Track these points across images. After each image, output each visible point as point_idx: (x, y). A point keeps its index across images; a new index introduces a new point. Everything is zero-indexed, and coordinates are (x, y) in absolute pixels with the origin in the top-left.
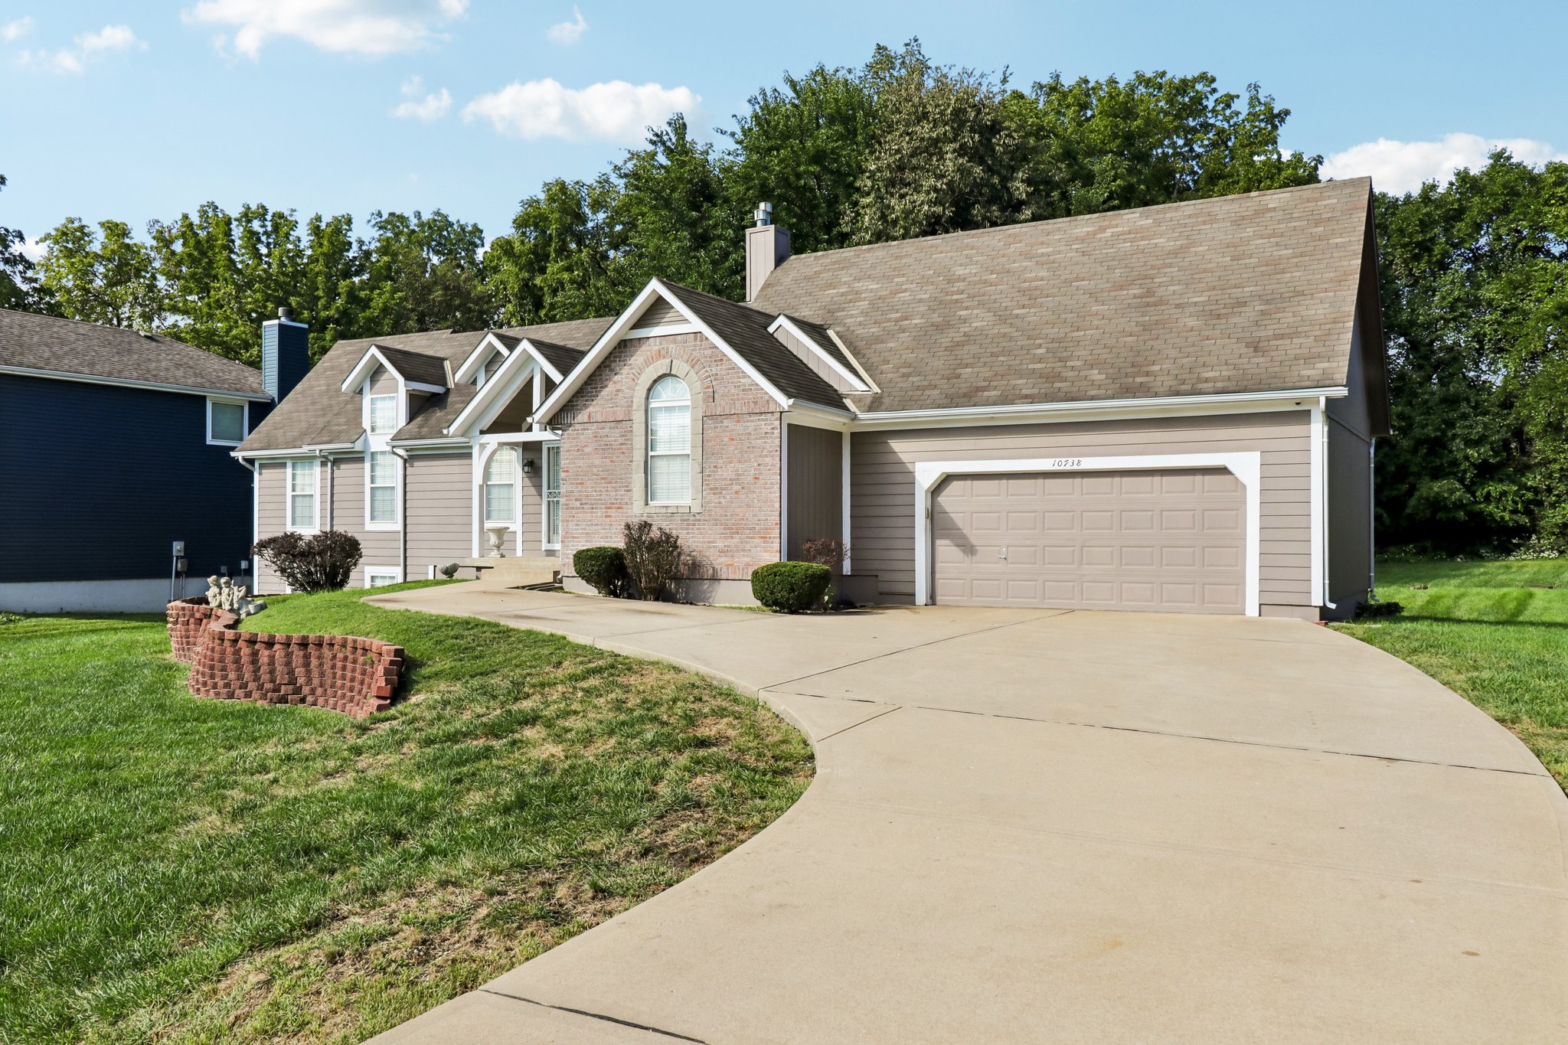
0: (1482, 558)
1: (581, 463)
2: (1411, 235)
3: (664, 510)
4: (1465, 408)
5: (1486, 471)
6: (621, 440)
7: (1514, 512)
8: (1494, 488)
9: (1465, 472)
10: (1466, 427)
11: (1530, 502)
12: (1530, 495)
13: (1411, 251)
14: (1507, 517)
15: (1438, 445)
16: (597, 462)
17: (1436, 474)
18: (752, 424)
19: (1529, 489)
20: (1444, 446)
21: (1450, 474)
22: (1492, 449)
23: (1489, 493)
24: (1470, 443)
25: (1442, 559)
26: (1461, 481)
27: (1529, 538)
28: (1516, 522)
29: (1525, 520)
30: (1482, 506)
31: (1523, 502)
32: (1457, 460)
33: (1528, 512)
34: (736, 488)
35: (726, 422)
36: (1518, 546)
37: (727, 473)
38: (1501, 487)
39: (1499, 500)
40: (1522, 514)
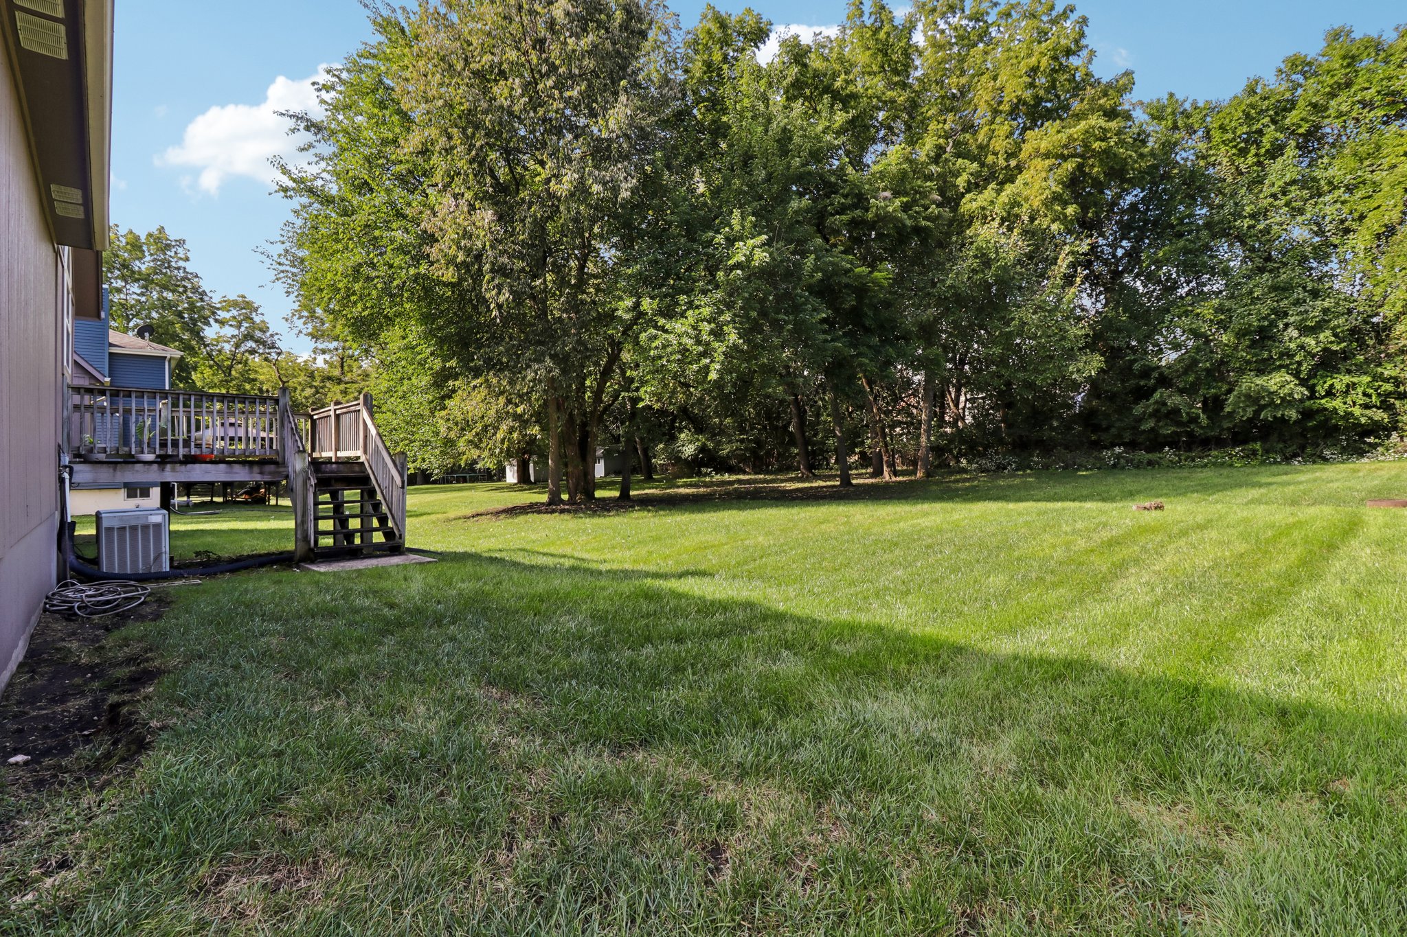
0: (1325, 460)
2: (1234, 130)
4: (1300, 294)
5: (1329, 362)
7: (1366, 406)
8: (1340, 382)
9: (1299, 364)
10: (1301, 313)
11: (1389, 394)
12: (1388, 387)
13: (1235, 147)
14: (1357, 411)
15: (1264, 336)
17: (1264, 368)
19: (1387, 380)
20: (1272, 338)
21: (1281, 367)
22: (1336, 335)
23: (1332, 386)
24: (1305, 330)
25: (1275, 463)
26: (1296, 375)
27: (1388, 437)
28: (1370, 418)
29: (1380, 415)
30: (1323, 401)
31: (1379, 395)
32: (1290, 350)
33: (1386, 406)
36: (1374, 446)
38: (1347, 379)
39: (1347, 392)
40: (1378, 408)
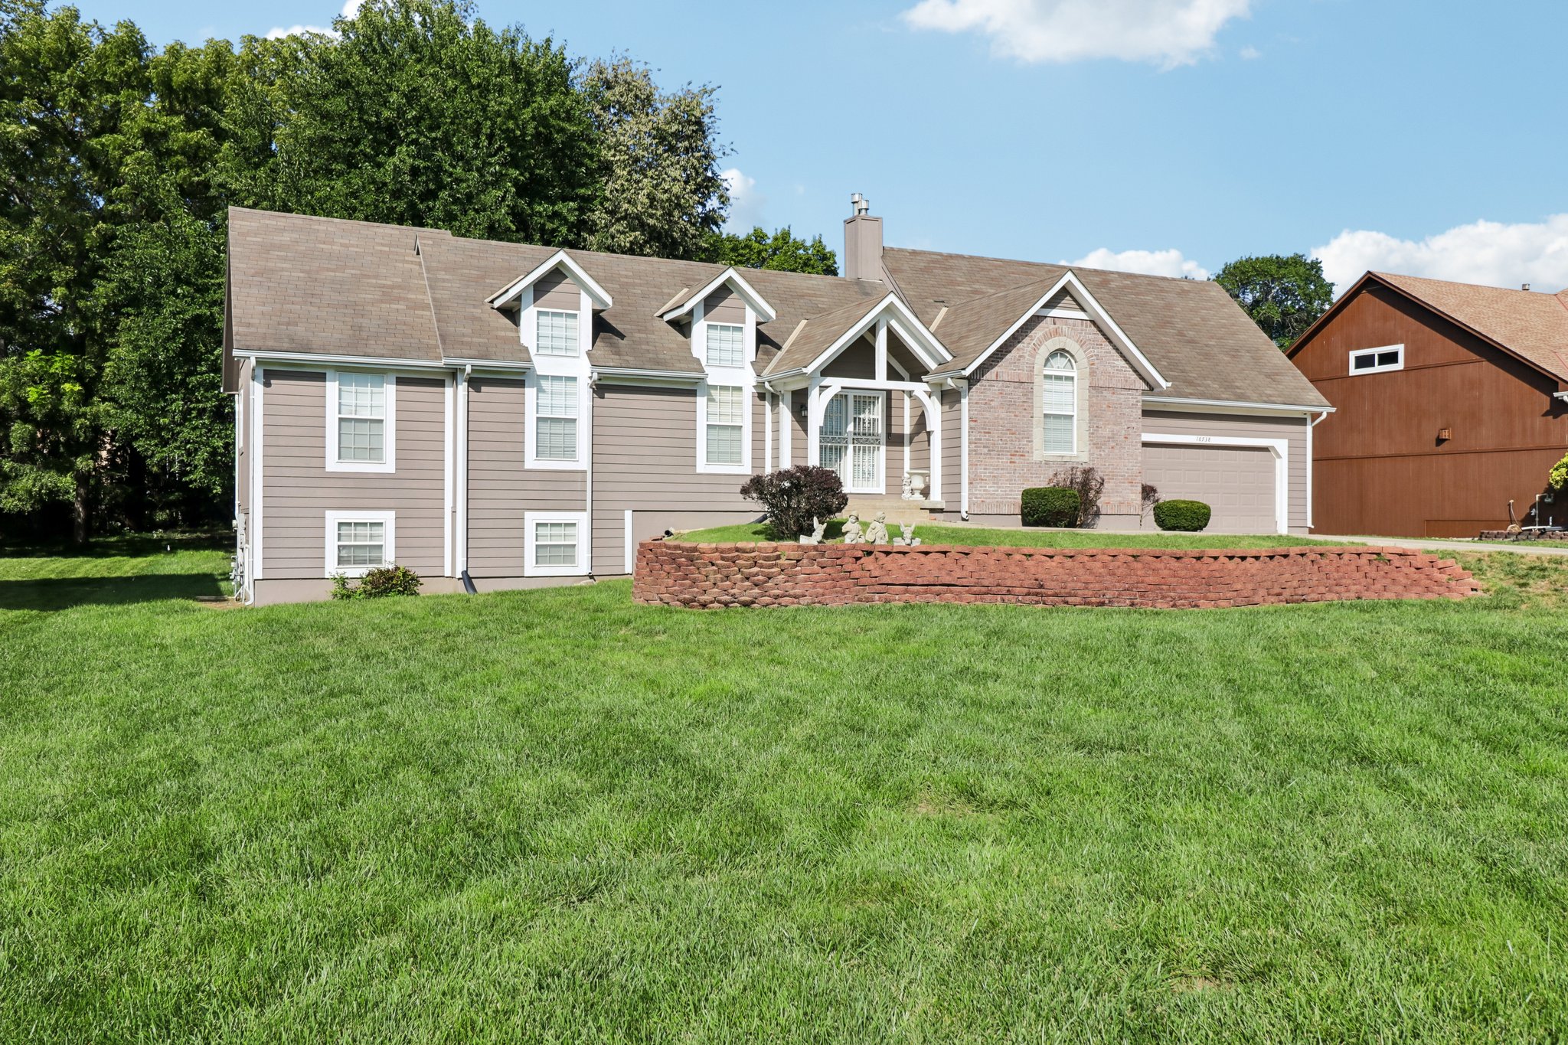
1: (987, 415)
3: (1060, 459)
6: (1024, 399)
16: (1004, 415)
18: (1122, 397)
34: (1112, 444)
35: (1105, 393)
37: (1106, 432)
